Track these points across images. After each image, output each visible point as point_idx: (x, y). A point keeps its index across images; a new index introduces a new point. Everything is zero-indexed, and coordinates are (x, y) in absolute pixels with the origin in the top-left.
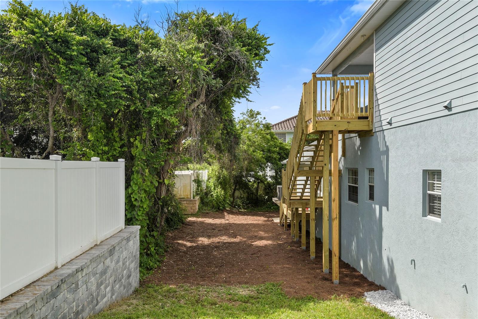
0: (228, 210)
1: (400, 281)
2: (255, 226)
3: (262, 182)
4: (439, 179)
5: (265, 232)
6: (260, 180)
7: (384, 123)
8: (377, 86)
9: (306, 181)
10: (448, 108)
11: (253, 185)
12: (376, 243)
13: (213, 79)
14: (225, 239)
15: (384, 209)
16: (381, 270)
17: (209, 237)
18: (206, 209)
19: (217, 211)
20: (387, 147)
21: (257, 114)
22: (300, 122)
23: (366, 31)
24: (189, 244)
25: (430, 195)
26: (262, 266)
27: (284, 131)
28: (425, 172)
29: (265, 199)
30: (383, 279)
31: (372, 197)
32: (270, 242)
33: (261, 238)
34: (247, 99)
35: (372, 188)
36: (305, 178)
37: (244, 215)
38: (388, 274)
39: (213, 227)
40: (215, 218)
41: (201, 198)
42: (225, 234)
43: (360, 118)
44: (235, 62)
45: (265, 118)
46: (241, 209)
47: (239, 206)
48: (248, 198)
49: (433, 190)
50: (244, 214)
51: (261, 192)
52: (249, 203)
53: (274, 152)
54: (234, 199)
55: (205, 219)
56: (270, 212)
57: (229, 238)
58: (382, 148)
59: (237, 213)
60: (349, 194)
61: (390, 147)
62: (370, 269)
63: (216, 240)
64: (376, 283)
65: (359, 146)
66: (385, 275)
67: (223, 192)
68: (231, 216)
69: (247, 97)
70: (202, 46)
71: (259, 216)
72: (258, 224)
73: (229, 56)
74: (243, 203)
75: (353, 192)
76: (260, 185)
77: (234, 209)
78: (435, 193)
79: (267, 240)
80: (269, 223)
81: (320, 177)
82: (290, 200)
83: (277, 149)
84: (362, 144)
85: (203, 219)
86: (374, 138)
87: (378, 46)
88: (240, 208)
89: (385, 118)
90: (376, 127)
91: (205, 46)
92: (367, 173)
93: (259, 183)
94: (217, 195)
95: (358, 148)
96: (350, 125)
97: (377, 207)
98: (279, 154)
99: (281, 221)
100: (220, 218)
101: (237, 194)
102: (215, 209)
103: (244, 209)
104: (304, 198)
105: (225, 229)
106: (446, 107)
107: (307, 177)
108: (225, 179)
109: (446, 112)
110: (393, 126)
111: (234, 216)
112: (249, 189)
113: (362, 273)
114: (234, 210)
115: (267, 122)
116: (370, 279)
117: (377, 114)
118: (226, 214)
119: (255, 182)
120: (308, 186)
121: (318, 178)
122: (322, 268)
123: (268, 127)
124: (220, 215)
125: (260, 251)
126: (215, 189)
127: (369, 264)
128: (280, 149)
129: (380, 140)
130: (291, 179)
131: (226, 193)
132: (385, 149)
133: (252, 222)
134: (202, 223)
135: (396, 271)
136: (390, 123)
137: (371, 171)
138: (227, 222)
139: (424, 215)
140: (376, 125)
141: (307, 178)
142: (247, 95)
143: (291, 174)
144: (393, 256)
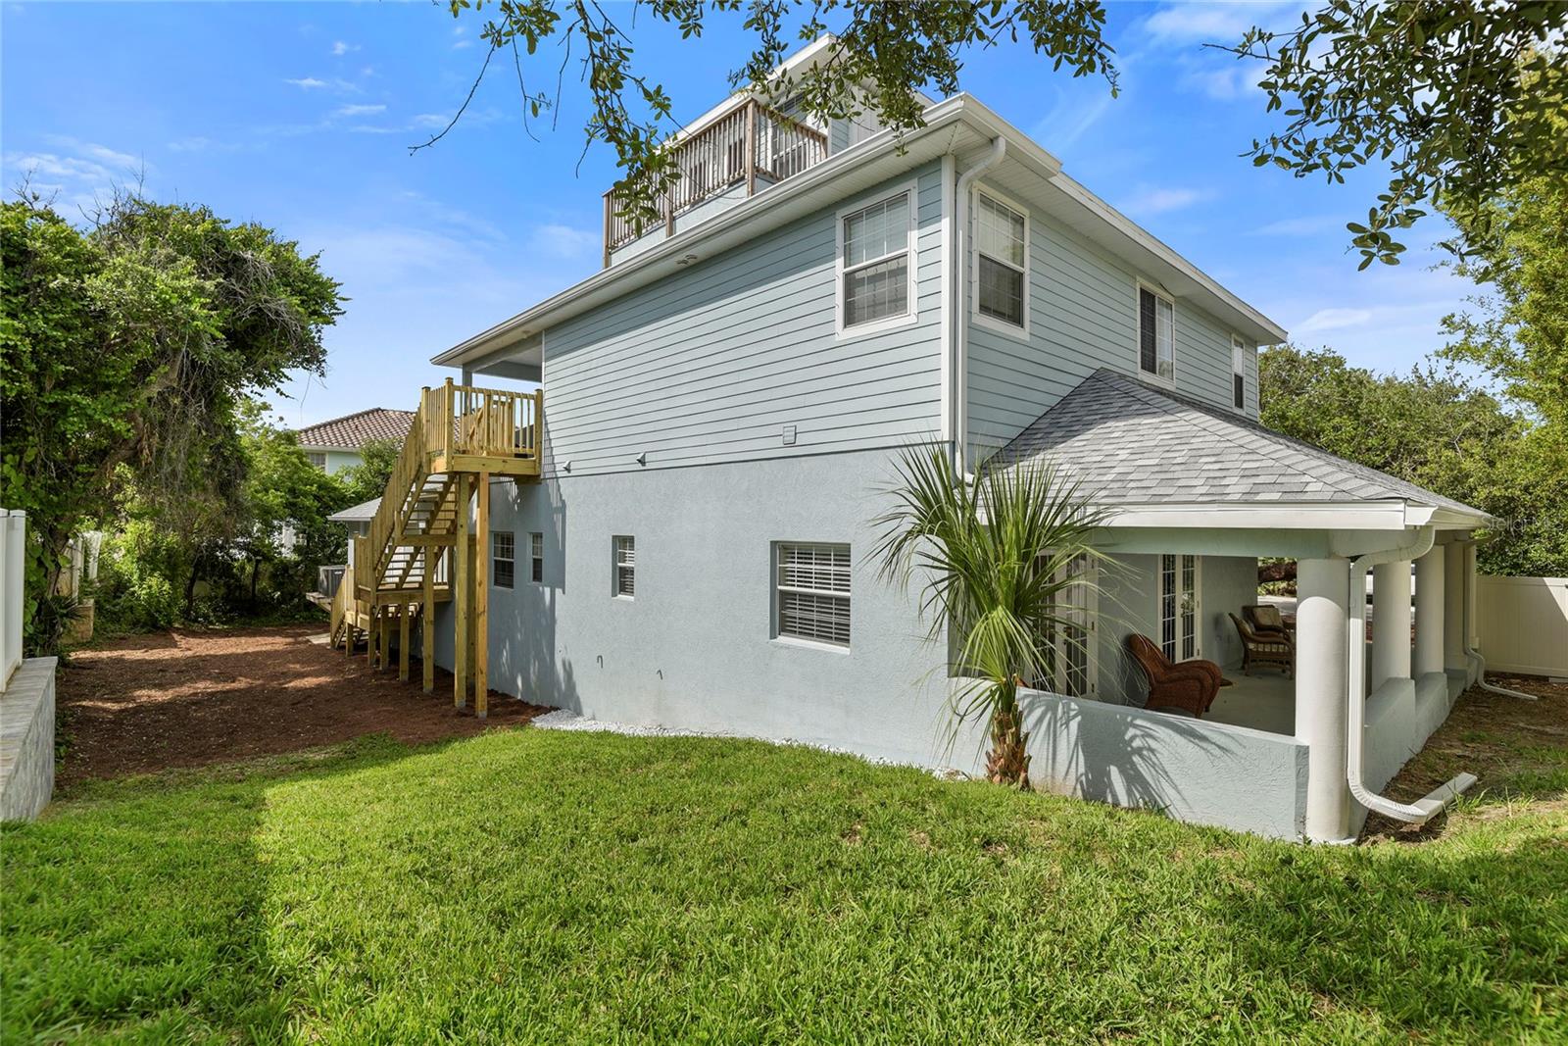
0: (178, 629)
1: (580, 691)
2: (268, 654)
3: (268, 559)
4: (632, 547)
5: (302, 663)
6: (260, 553)
7: (559, 467)
8: (548, 411)
9: (413, 557)
10: (642, 461)
11: (242, 569)
12: (544, 643)
13: (227, 350)
14: (203, 686)
15: (558, 591)
16: (555, 682)
17: (161, 686)
18: (117, 630)
19: (149, 632)
20: (563, 502)
21: (260, 409)
22: (414, 450)
23: (532, 328)
24: (116, 707)
25: (621, 568)
26: (330, 718)
27: (322, 448)
28: (615, 538)
29: (272, 598)
30: (556, 695)
31: (537, 576)
32: (323, 680)
33: (302, 675)
34: (278, 390)
35: (537, 563)
36: (411, 549)
37: (227, 636)
38: (563, 686)
39: (161, 667)
40: (148, 647)
41: (96, 602)
42: (200, 678)
43: (517, 455)
44: (271, 321)
45: (281, 419)
46: (214, 624)
47: (206, 617)
48: (226, 599)
49: (624, 561)
50: (226, 634)
51: (264, 584)
52: (230, 611)
53: (305, 494)
54: (191, 602)
55: (123, 652)
56: (292, 626)
57: (217, 683)
58: (555, 503)
59: (205, 633)
60: (496, 574)
61: (568, 503)
62: (533, 685)
63: (186, 690)
64: (545, 705)
65: (517, 498)
66: (559, 689)
67: (167, 586)
68: (193, 641)
69: (279, 385)
70: (209, 285)
71: (268, 636)
72: (276, 651)
73: (260, 309)
74: (214, 610)
75: (504, 570)
76: (262, 567)
77: (194, 624)
78: (627, 564)
79: (317, 676)
80: (302, 646)
81: (440, 548)
82: (378, 590)
83: (314, 488)
84: (519, 495)
85: (120, 652)
86: (542, 488)
87: (550, 353)
88: (211, 623)
89: (561, 462)
90: (546, 471)
91: (216, 287)
92: (529, 540)
93: (258, 562)
94: (150, 595)
95: (515, 501)
96: (507, 466)
97: (547, 591)
98: (317, 498)
99: (333, 641)
100: (165, 647)
101: (200, 589)
102: (142, 627)
103: (223, 623)
104: (405, 586)
105: (197, 667)
106: (639, 461)
107: (415, 548)
108: (171, 553)
109: (639, 466)
110: (573, 473)
111: (203, 641)
112: (233, 576)
113: (519, 697)
114: (196, 627)
115: (287, 427)
116: (533, 703)
117: (548, 452)
118: (176, 637)
119: (249, 559)
120: (417, 564)
121: (436, 549)
122: (453, 701)
123: (289, 438)
124: (162, 641)
125: (310, 696)
126: (142, 579)
127: (533, 677)
128: (320, 487)
129: (552, 491)
130: (383, 552)
131: (174, 588)
132: (560, 504)
133: (258, 649)
134: (120, 661)
135: (576, 676)
136: (568, 469)
137: (537, 537)
138: (189, 653)
139: (614, 595)
140: (547, 468)
141: (417, 550)
142: (280, 381)
143: (384, 541)
144: (572, 657)
